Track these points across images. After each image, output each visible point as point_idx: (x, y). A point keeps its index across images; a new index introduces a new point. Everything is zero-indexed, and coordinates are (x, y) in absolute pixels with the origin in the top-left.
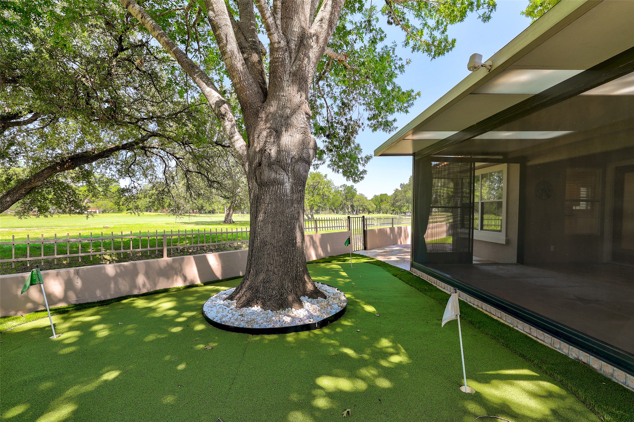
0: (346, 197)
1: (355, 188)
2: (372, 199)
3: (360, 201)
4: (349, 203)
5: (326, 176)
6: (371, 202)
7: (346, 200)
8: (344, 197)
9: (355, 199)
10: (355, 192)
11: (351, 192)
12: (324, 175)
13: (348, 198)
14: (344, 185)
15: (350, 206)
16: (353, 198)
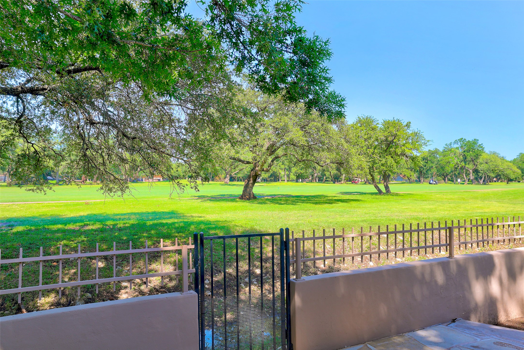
0: (465, 158)
1: (480, 143)
2: (515, 160)
3: (491, 164)
4: (470, 167)
5: (408, 125)
6: (511, 164)
7: (465, 162)
8: (461, 157)
9: (480, 160)
10: (480, 149)
11: (473, 149)
12: (405, 124)
13: (469, 158)
14: (461, 140)
15: (471, 171)
16: (477, 158)
